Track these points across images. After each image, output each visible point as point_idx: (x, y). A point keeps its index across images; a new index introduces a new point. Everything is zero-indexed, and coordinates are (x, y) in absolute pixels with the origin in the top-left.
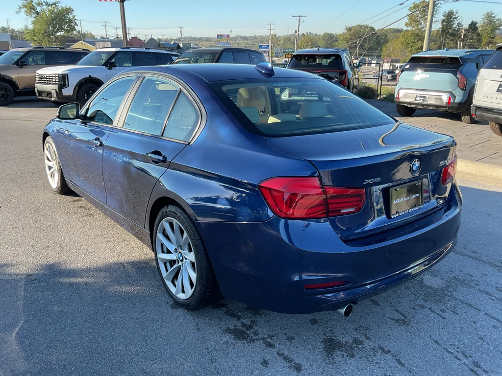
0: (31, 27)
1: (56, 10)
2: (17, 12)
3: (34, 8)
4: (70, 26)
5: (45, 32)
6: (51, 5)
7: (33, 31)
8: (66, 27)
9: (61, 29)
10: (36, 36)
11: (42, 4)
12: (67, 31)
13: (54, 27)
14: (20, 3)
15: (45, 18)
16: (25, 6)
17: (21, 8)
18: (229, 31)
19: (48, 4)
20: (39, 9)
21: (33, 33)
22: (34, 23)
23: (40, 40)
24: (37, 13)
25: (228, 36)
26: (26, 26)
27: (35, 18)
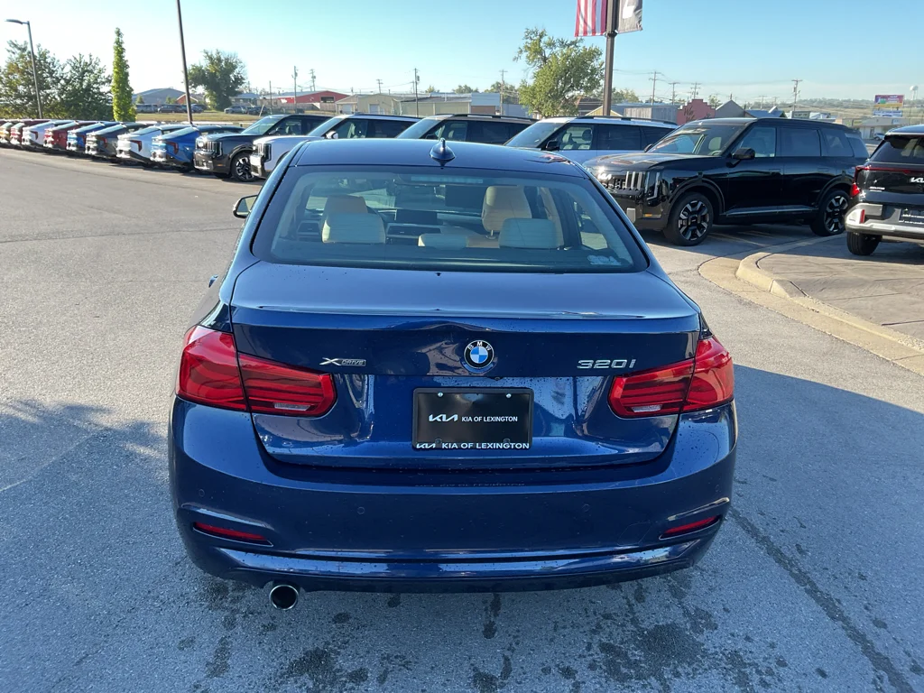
0: (531, 82)
1: (574, 54)
2: (515, 59)
3: (539, 51)
4: (591, 80)
5: (550, 92)
6: (569, 45)
7: (533, 89)
8: (585, 82)
9: (577, 85)
10: (535, 98)
11: (554, 44)
12: (587, 89)
13: (566, 83)
14: (522, 43)
15: (554, 68)
16: (528, 48)
17: (521, 51)
18: (911, 88)
19: (563, 44)
20: (547, 52)
21: (532, 92)
22: (536, 76)
23: (540, 104)
24: (545, 59)
25: (900, 98)
26: (524, 82)
27: (540, 67)
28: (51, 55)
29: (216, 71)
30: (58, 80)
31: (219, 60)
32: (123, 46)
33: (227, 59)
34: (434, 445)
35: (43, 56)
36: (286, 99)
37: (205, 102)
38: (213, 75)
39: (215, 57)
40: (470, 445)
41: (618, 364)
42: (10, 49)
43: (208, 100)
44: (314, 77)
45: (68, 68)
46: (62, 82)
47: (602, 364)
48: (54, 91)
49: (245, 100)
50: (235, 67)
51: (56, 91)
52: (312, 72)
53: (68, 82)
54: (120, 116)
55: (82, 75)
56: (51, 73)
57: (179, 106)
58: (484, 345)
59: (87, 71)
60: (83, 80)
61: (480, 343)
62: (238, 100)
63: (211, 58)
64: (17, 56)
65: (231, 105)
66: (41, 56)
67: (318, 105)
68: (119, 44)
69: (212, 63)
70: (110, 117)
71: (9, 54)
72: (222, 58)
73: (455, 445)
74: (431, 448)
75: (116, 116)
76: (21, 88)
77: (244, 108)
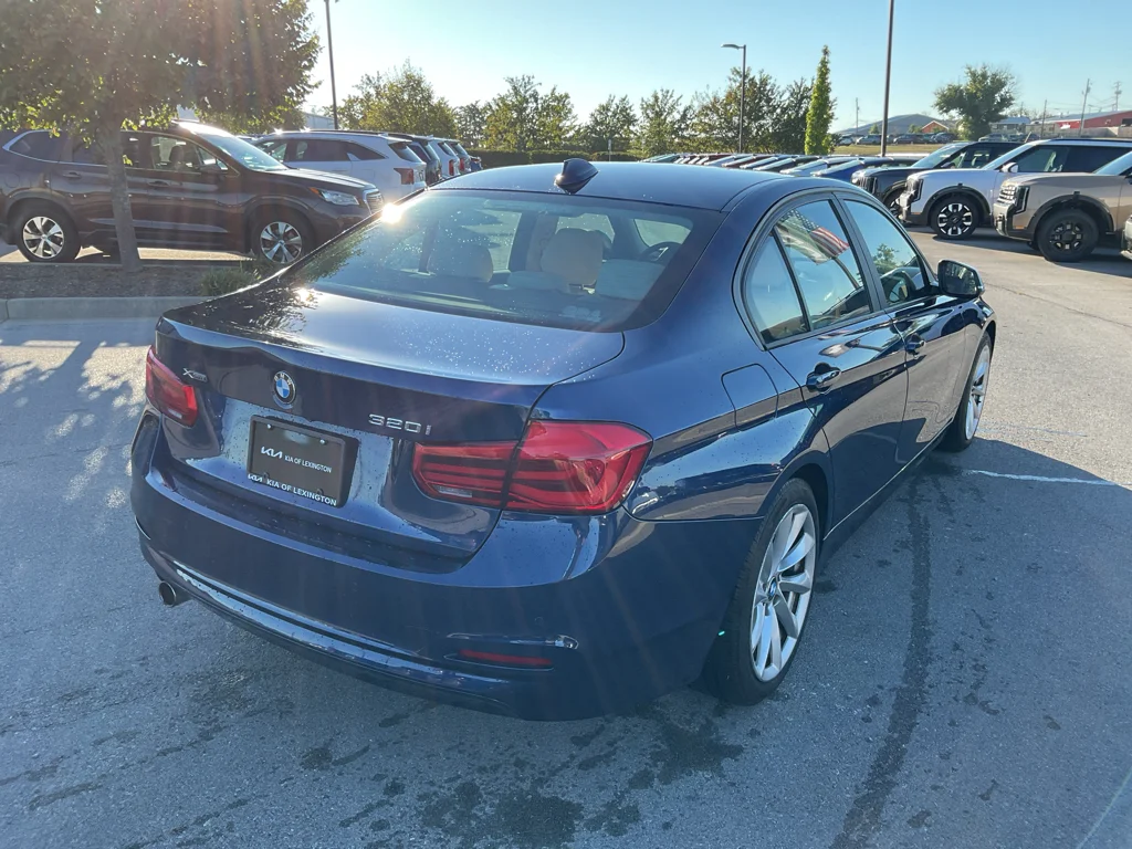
28: (771, 81)
29: (978, 90)
30: (775, 109)
31: (984, 76)
32: (829, 66)
33: (995, 75)
34: (261, 479)
35: (764, 82)
36: (1069, 123)
37: (956, 131)
38: (972, 96)
39: (980, 72)
40: (289, 488)
41: (411, 427)
42: (732, 76)
43: (961, 128)
44: (1118, 93)
45: (787, 95)
46: (779, 111)
47: (395, 423)
48: (768, 121)
49: (1010, 126)
50: (1002, 85)
51: (770, 122)
52: (1118, 84)
53: (784, 111)
54: (811, 148)
55: (800, 102)
56: (769, 100)
57: (921, 136)
58: (286, 378)
59: (807, 97)
60: (800, 108)
61: (282, 375)
62: (1000, 127)
63: (973, 75)
64: (738, 84)
65: (990, 132)
66: (761, 83)
67: (1114, 130)
68: (824, 63)
69: (975, 81)
70: (800, 150)
71: (729, 83)
72: (989, 74)
73: (277, 484)
74: (258, 482)
75: (806, 148)
76: (735, 119)
77: (1006, 136)
